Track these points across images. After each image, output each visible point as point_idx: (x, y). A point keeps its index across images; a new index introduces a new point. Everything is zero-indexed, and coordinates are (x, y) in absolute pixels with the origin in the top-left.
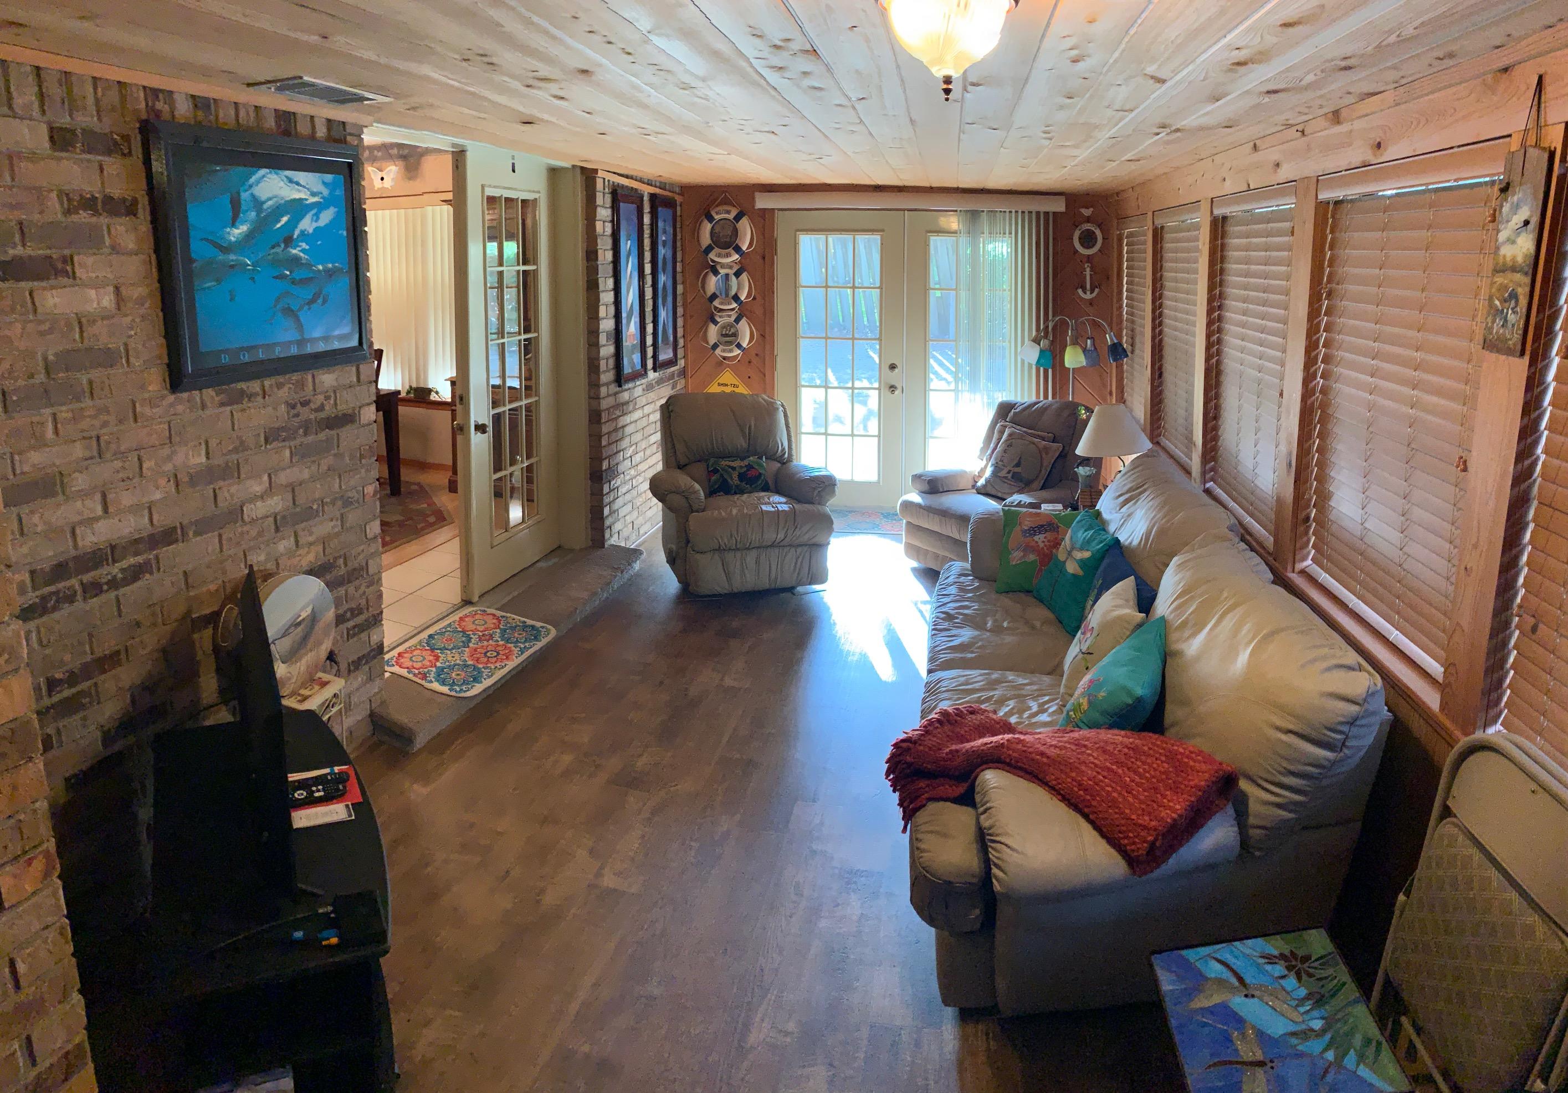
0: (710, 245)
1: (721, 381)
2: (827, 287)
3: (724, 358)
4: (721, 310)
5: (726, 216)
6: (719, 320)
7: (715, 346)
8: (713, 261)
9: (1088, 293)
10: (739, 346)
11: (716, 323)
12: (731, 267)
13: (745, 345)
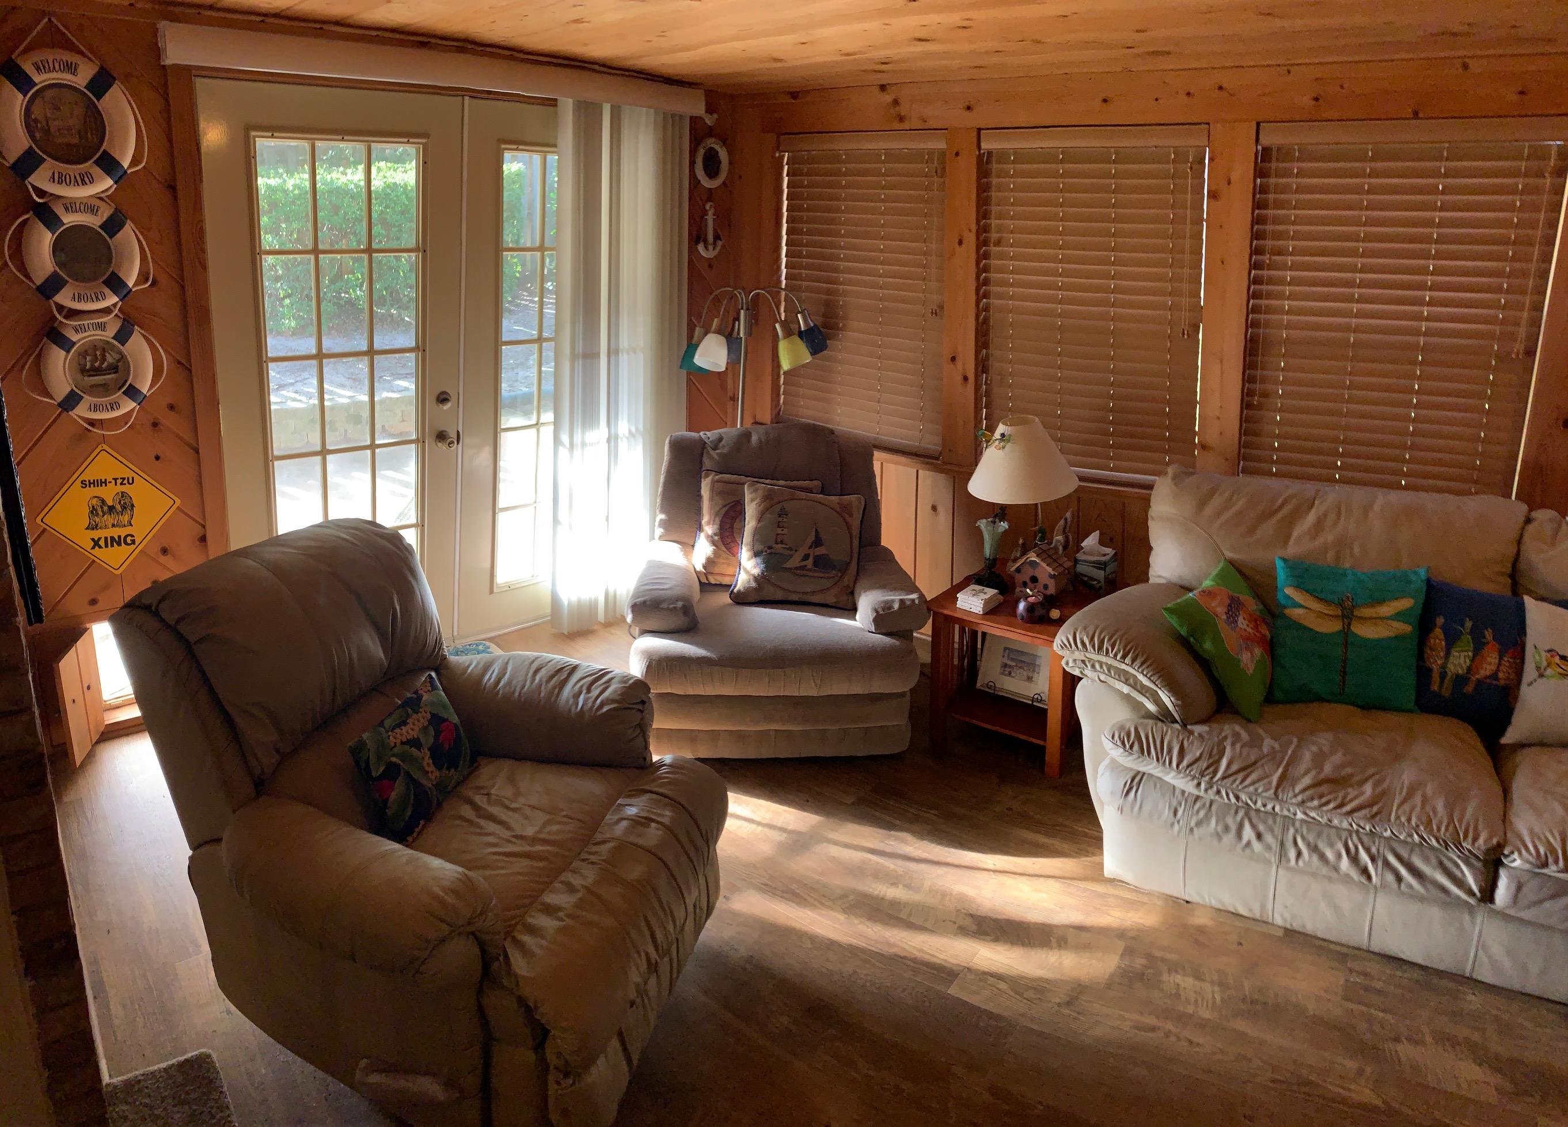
0: (29, 153)
1: (87, 476)
2: (316, 251)
3: (92, 423)
4: (72, 314)
5: (66, 78)
6: (74, 337)
7: (71, 401)
8: (41, 193)
9: (711, 248)
10: (132, 392)
11: (66, 344)
12: (93, 210)
13: (145, 387)
